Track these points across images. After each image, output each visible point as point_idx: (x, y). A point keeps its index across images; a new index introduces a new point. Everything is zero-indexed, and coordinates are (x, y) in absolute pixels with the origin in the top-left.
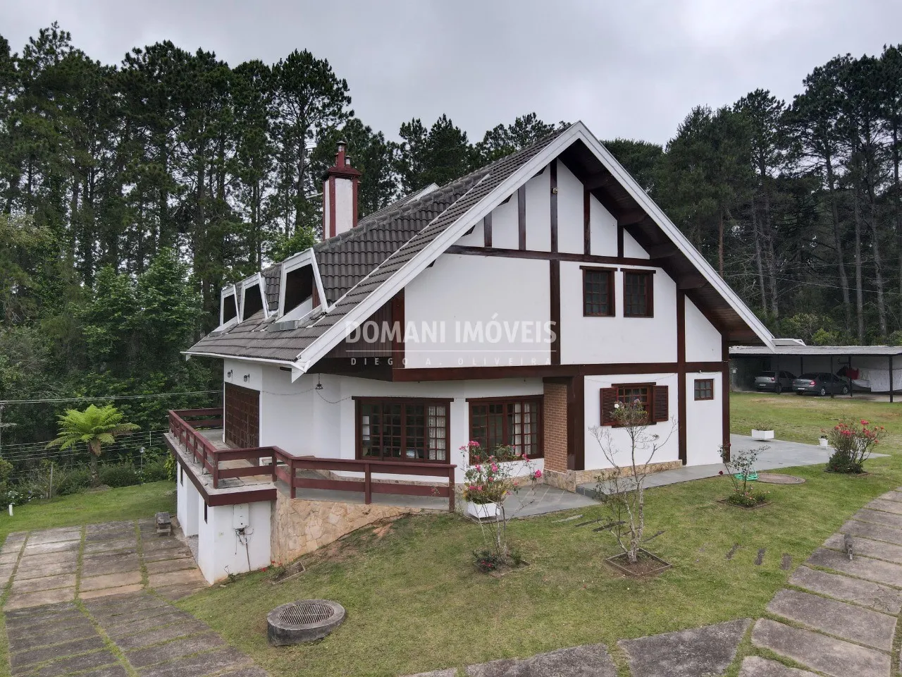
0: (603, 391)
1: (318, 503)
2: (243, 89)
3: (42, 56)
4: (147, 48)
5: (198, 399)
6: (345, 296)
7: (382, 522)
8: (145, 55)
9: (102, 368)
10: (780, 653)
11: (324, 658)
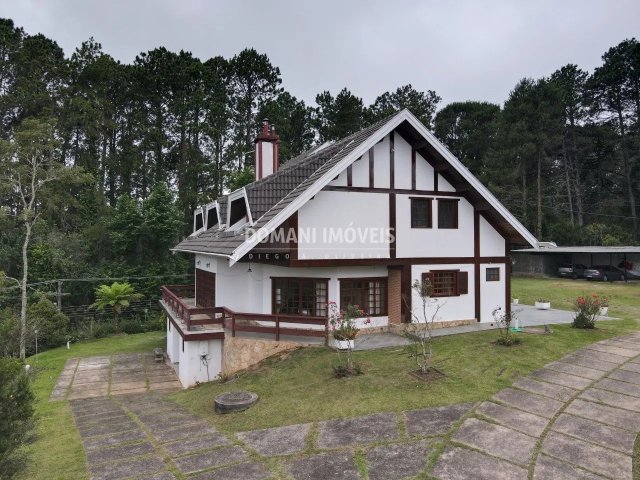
0: (424, 275)
1: (248, 340)
2: (210, 77)
3: (84, 59)
4: (149, 52)
5: (181, 279)
6: (263, 216)
7: (285, 352)
8: (148, 57)
9: (121, 259)
10: (488, 417)
11: (244, 418)
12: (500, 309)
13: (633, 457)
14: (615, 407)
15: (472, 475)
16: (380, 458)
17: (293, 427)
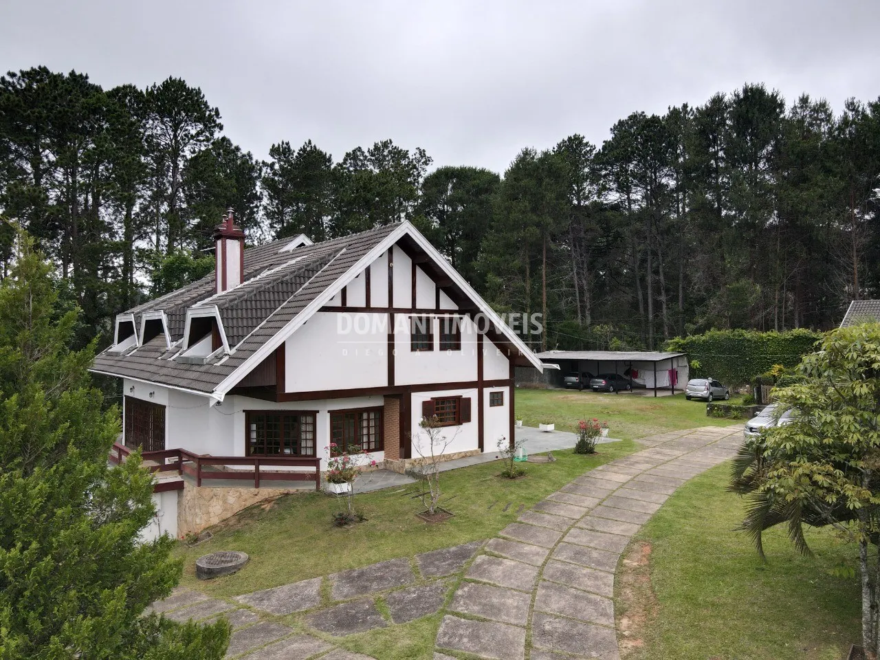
0: (425, 403)
1: (219, 489)
4: (22, 72)
6: (242, 342)
7: (267, 501)
8: (20, 79)
10: (496, 553)
11: (240, 580)
12: (504, 439)
13: (615, 574)
14: (605, 533)
15: (485, 605)
16: (400, 601)
17: (302, 583)
